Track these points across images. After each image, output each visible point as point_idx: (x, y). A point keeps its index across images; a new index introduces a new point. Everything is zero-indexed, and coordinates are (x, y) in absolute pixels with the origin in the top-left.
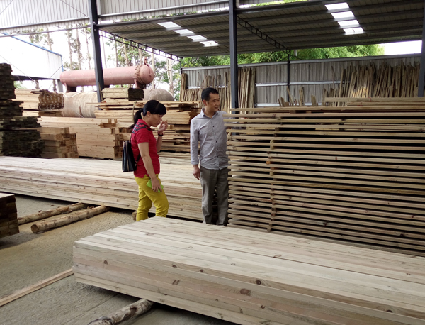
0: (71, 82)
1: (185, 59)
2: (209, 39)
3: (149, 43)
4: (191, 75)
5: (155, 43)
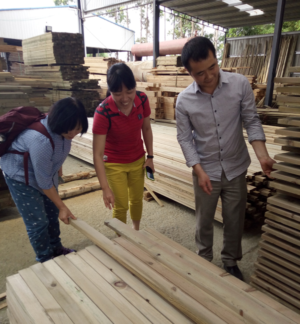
0: (138, 53)
1: (230, 30)
2: (256, 8)
3: (200, 16)
4: (233, 44)
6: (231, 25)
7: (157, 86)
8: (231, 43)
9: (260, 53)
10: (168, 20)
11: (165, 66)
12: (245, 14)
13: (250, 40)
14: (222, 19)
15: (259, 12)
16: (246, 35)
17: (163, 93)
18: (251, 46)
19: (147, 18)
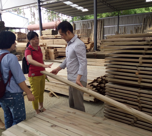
0: (31, 29)
1: (75, 18)
2: (85, 8)
3: (60, 11)
5: (62, 11)
6: (75, 15)
7: (45, 44)
8: (76, 23)
9: (89, 27)
10: (45, 13)
11: (46, 35)
12: (80, 11)
13: (84, 22)
14: (70, 13)
15: (86, 10)
16: (82, 20)
17: (48, 48)
18: (85, 24)
19: (34, 12)
